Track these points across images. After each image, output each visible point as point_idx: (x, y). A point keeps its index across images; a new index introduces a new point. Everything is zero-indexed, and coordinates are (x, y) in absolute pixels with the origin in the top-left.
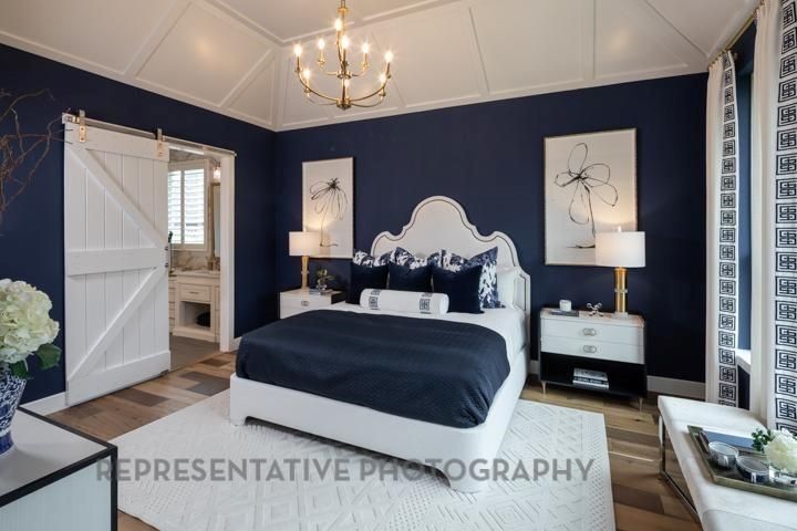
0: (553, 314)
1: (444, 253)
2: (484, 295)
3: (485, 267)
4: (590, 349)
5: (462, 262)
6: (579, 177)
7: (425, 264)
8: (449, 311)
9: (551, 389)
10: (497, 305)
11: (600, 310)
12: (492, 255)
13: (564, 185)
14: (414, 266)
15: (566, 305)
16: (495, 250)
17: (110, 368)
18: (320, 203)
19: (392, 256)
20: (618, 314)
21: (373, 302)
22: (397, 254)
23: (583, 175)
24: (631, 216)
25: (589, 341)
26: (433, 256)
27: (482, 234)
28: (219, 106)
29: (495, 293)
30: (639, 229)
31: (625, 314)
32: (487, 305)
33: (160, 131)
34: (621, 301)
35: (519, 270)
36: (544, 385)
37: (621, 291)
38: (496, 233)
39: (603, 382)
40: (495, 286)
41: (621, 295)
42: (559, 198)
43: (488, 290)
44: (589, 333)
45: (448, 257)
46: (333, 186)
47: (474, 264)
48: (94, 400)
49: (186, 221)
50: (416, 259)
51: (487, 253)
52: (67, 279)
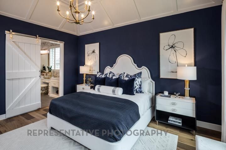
0: (161, 96)
1: (124, 73)
2: (136, 88)
3: (137, 79)
4: (174, 110)
5: (129, 77)
6: (172, 47)
7: (118, 77)
8: (122, 94)
9: (160, 123)
10: (141, 92)
11: (179, 95)
12: (139, 74)
13: (167, 50)
14: (114, 78)
15: (166, 93)
16: (141, 73)
17: (20, 107)
18: (90, 57)
19: (108, 74)
20: (186, 97)
21: (99, 90)
22: (110, 74)
23: (174, 46)
24: (192, 61)
25: (174, 107)
26: (120, 74)
27: (138, 67)
28: (58, 28)
29: (140, 88)
30: (195, 65)
31: (189, 98)
32: (137, 92)
33: (38, 36)
34: (187, 93)
35: (151, 79)
36: (157, 122)
37: (187, 89)
38: (143, 67)
39: (179, 123)
40: (140, 85)
41: (187, 90)
42: (165, 54)
43: (137, 87)
44: (174, 104)
45: (125, 75)
46: (94, 52)
47: (133, 78)
48: (15, 117)
49: (56, 63)
50: (116, 75)
51: (138, 74)
52: (6, 80)
